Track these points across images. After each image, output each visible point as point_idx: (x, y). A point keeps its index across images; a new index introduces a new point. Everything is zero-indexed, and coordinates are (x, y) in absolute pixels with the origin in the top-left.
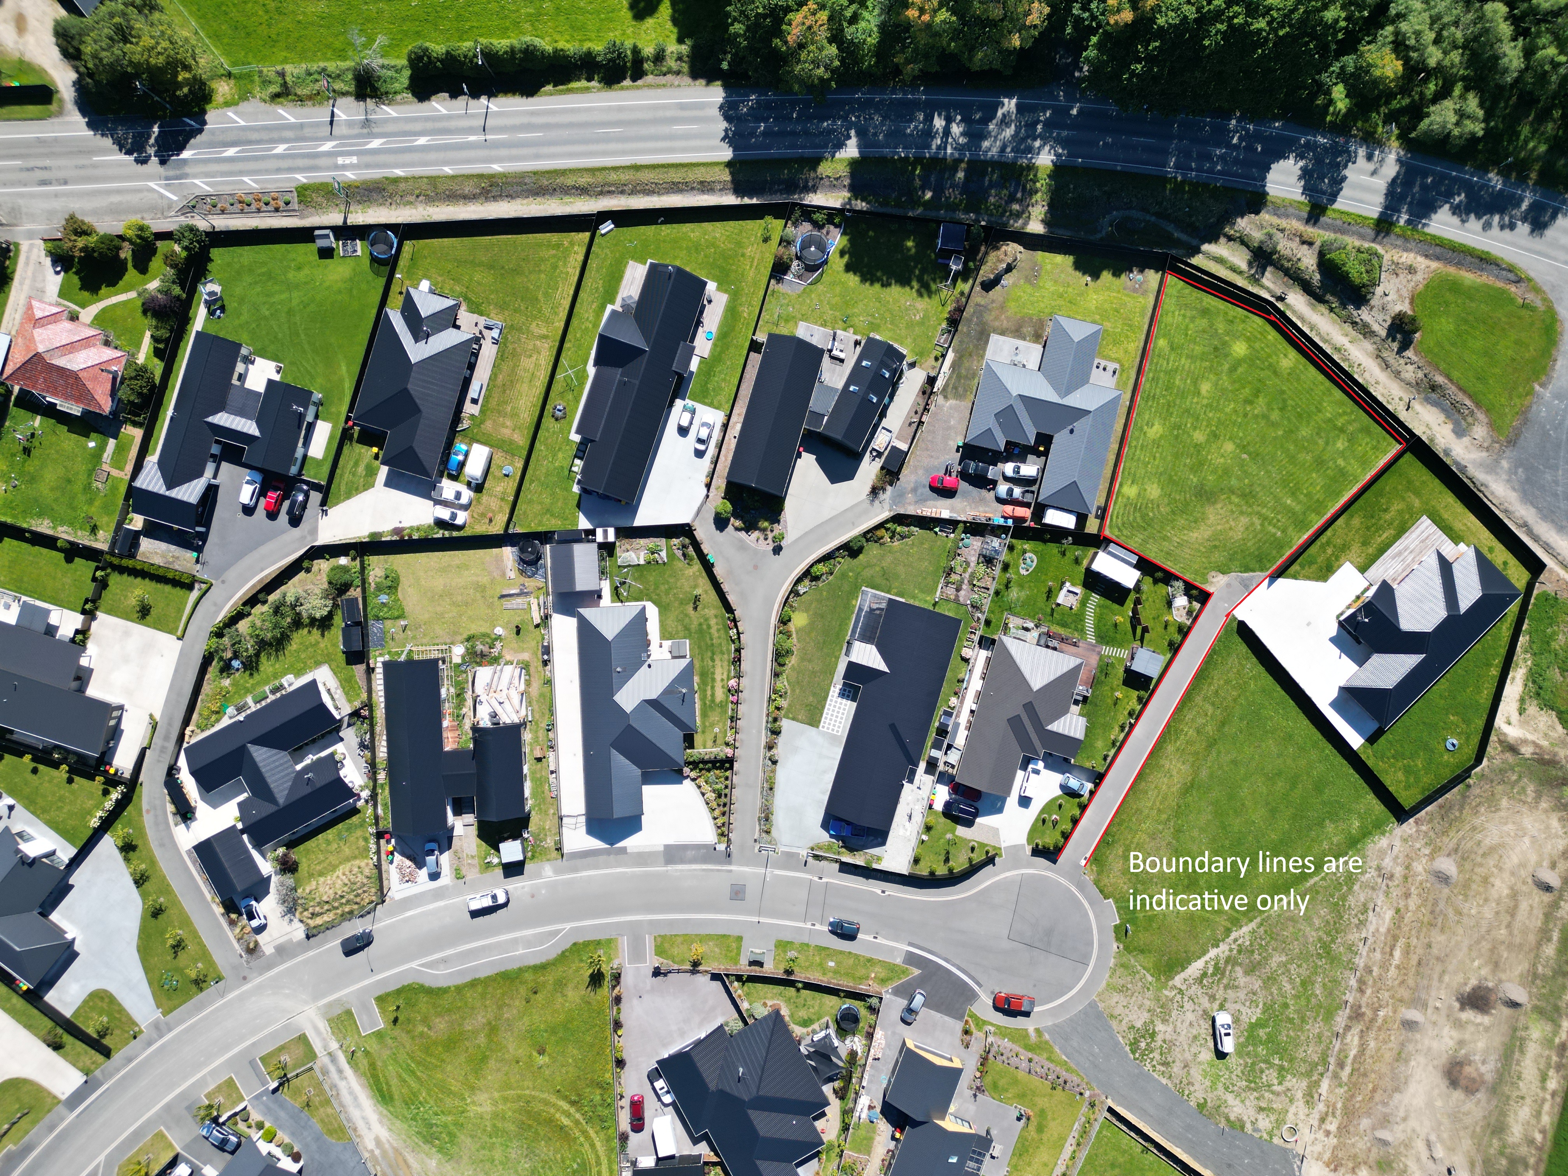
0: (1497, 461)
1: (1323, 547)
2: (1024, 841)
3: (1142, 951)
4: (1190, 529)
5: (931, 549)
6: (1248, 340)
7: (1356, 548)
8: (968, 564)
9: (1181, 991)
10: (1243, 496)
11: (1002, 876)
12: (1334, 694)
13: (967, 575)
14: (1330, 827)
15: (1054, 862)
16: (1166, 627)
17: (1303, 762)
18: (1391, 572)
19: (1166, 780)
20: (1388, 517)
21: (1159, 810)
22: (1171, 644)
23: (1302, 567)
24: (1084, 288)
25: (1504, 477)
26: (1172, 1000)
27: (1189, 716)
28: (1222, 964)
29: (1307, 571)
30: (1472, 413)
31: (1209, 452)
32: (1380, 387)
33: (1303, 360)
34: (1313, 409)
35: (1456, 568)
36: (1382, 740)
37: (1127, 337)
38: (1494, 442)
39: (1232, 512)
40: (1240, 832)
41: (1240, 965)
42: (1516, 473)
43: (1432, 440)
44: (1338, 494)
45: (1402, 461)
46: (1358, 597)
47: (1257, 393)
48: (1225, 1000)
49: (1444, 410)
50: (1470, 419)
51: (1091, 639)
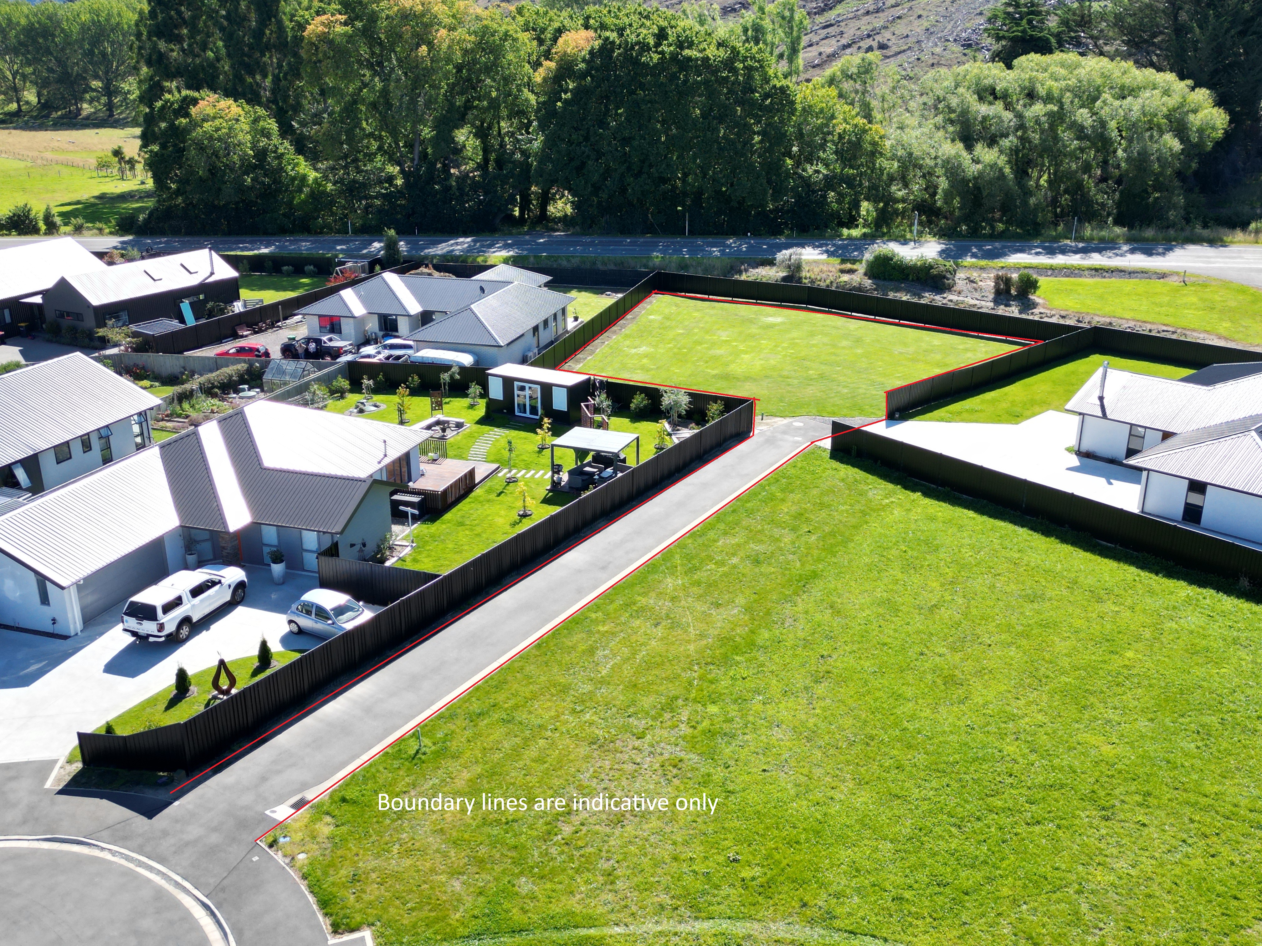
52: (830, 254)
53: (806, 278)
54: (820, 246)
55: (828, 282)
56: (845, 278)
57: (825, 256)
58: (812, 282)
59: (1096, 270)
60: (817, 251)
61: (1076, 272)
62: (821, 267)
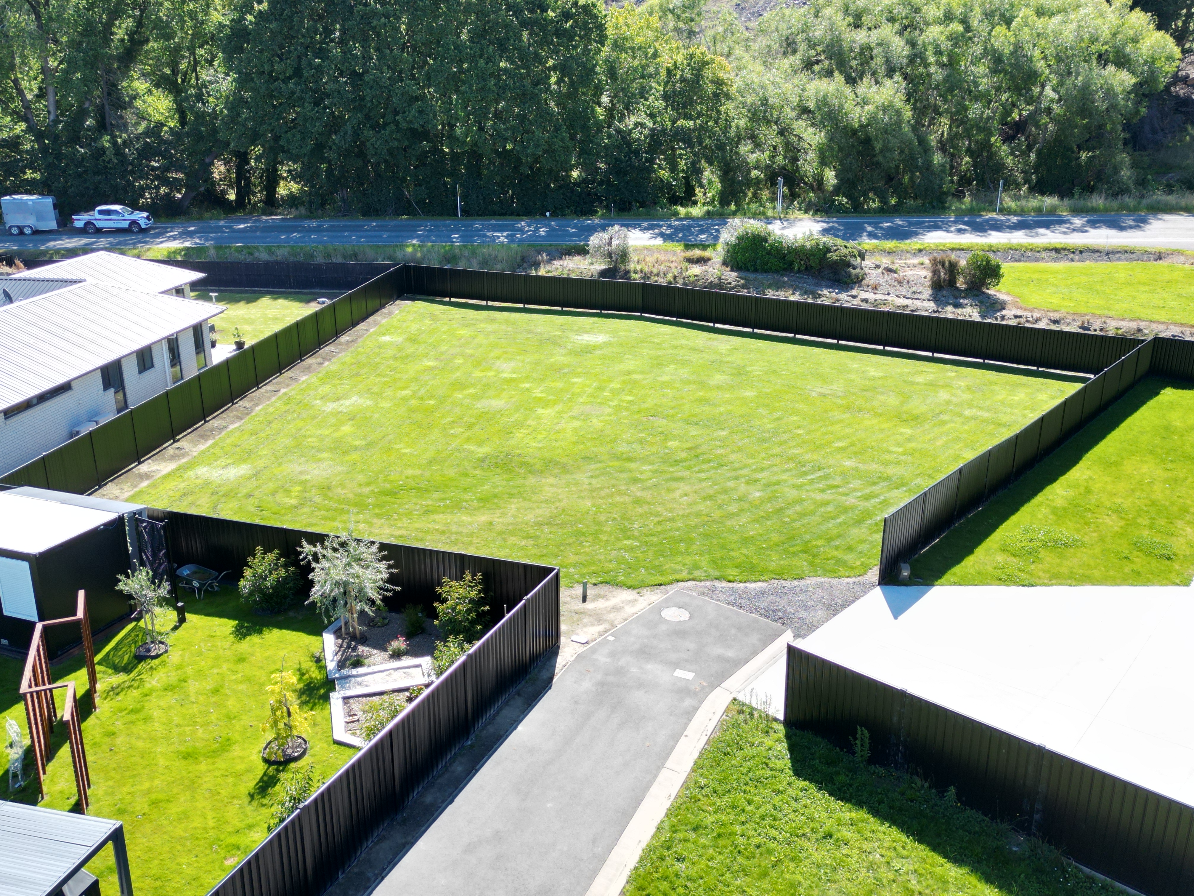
52: (666, 238)
53: (635, 272)
54: (651, 228)
55: (670, 277)
56: (696, 270)
57: (659, 241)
58: (646, 277)
59: (1057, 250)
60: (648, 234)
61: (1029, 253)
62: (656, 255)
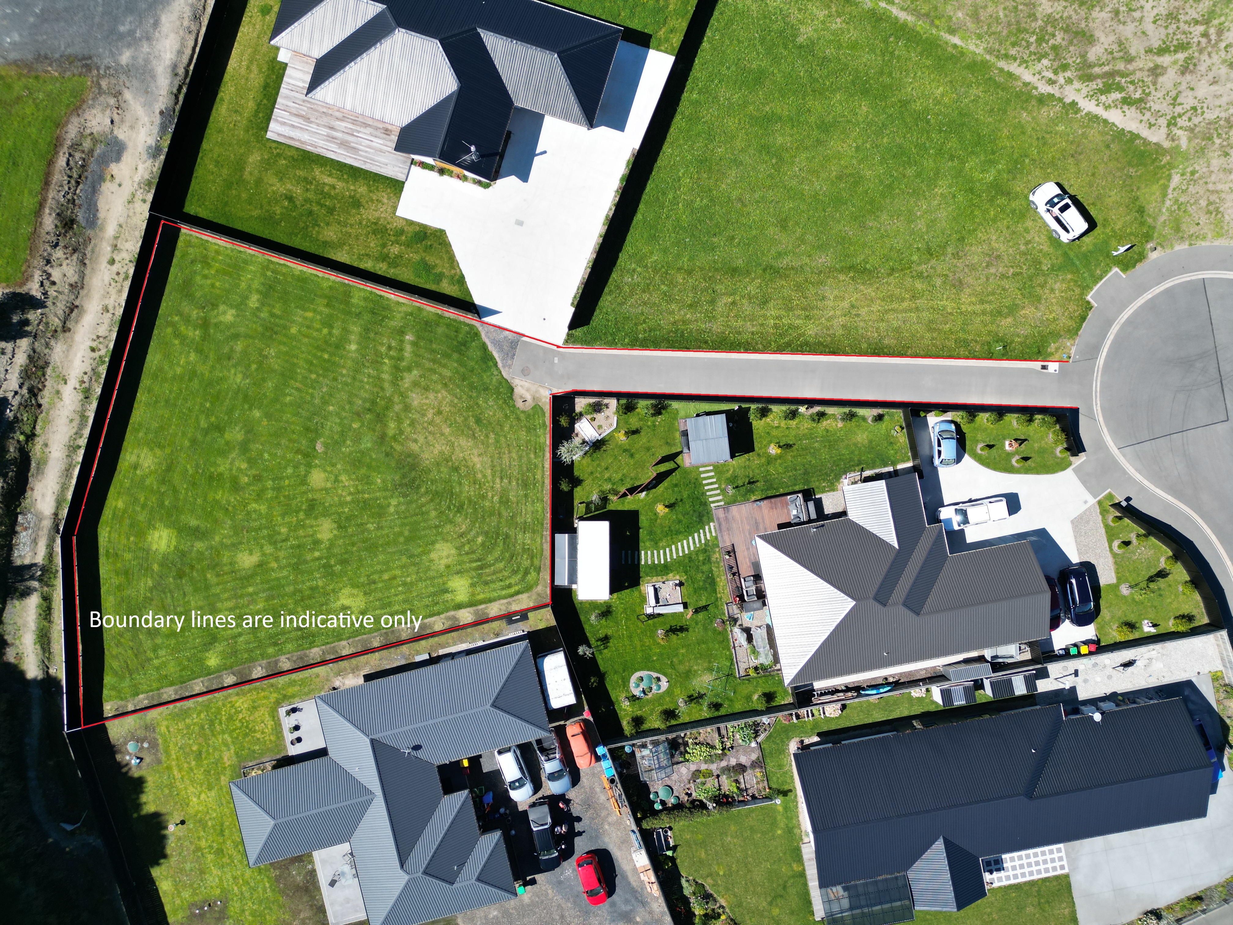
0: (127, 71)
1: (394, 262)
2: (1069, 472)
3: (1141, 211)
4: (471, 471)
5: (703, 844)
6: (141, 534)
7: (370, 214)
8: (697, 774)
9: (1172, 123)
10: (380, 418)
11: (1138, 477)
12: (603, 132)
13: (714, 767)
14: (806, 33)
15: (1074, 412)
16: (636, 432)
17: (731, 123)
18: (378, 143)
19: (863, 311)
20: (298, 191)
21: (914, 297)
22: (658, 410)
23: (439, 278)
24: (190, 825)
25: (145, 48)
26: (1191, 130)
27: (750, 327)
28: (1099, 83)
29: (442, 267)
30: (75, 146)
31: (342, 504)
32: (110, 302)
33: (129, 437)
34: (195, 384)
35: (320, 51)
36: (635, 24)
37: (230, 718)
38: (101, 92)
39: (413, 423)
40: (883, 161)
41: (1083, 56)
42: (131, 33)
43: (149, 183)
44: (302, 280)
45: (203, 213)
46: (442, 172)
47: (214, 480)
48: (1149, 51)
49: (94, 190)
50: (87, 144)
51: (710, 530)
